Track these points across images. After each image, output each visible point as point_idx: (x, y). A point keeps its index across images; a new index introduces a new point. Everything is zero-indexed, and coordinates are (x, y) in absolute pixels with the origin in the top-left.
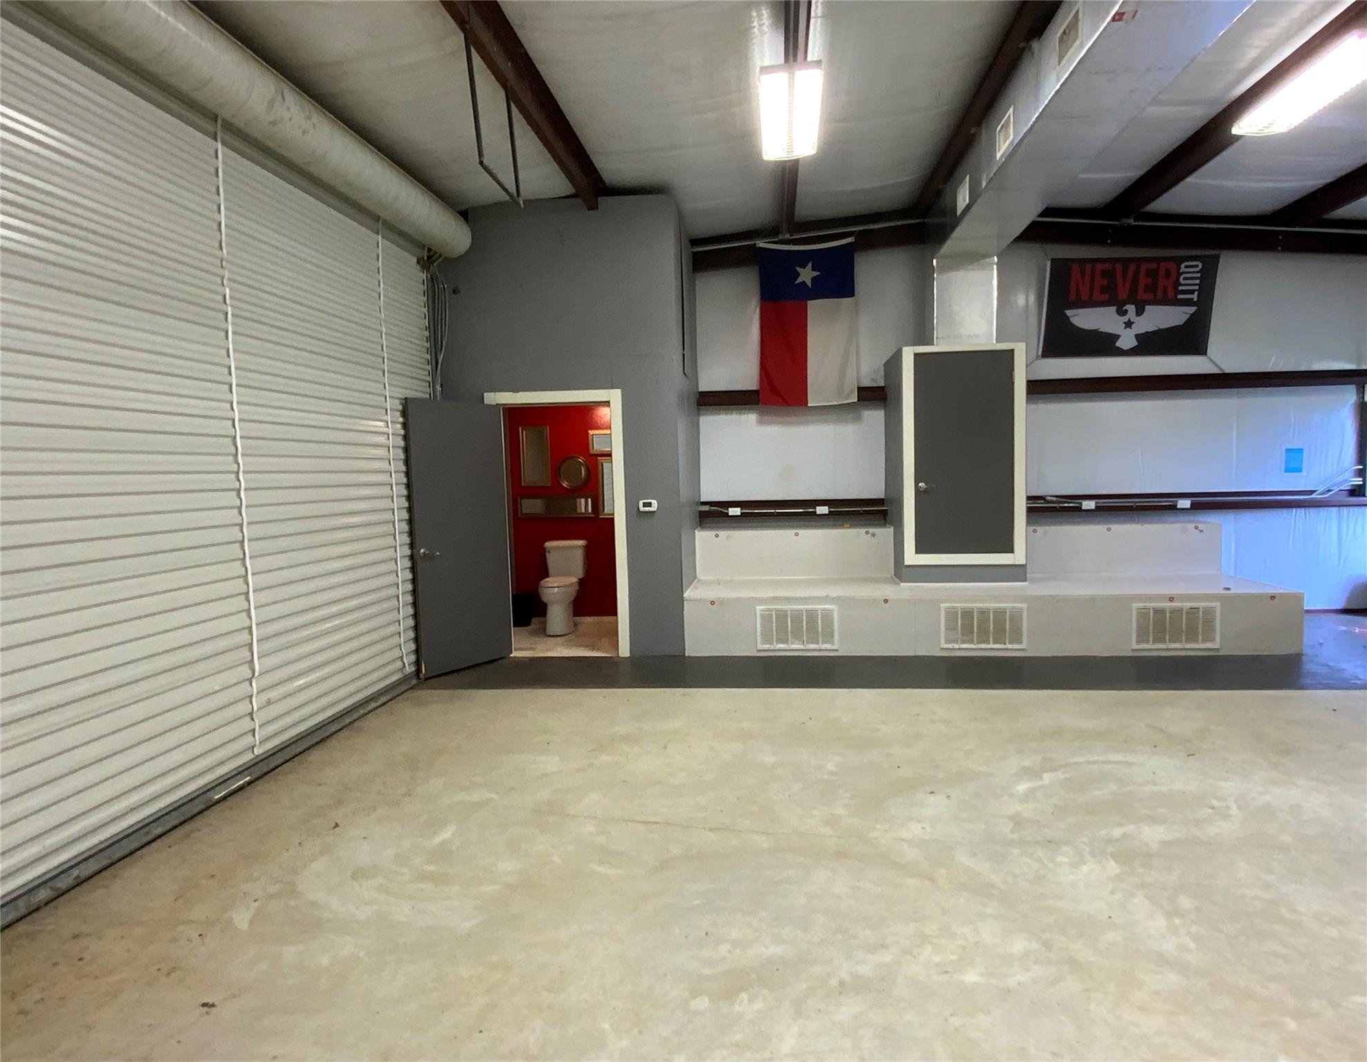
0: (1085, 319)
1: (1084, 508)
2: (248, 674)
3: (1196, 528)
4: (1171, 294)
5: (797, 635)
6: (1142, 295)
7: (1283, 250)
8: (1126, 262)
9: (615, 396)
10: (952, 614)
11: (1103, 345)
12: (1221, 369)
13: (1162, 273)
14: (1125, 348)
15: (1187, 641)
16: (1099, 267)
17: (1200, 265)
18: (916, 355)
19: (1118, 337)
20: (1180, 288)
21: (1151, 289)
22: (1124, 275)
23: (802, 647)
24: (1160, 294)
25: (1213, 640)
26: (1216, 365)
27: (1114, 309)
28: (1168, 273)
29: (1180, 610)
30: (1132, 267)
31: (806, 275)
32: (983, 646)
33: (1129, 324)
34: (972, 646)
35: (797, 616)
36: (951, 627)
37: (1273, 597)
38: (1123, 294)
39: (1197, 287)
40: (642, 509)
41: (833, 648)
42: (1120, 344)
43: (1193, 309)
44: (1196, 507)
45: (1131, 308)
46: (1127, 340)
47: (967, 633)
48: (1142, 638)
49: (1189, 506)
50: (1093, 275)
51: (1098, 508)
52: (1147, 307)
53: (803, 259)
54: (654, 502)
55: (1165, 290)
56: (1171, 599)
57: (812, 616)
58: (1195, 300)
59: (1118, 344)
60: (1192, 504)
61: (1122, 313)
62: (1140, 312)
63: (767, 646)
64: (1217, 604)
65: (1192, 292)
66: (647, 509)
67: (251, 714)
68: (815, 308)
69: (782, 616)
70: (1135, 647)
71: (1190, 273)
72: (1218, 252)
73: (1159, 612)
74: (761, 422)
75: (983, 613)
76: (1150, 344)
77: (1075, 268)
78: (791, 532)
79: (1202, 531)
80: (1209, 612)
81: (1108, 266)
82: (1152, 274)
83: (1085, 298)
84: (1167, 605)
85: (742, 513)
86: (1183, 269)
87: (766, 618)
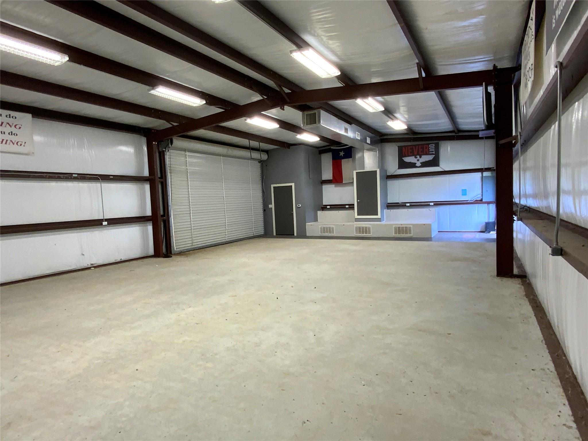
0: (408, 159)
1: (407, 205)
2: (226, 229)
3: (429, 210)
4: (428, 153)
5: (327, 232)
6: (420, 153)
7: (456, 140)
8: (415, 146)
9: (293, 185)
10: (356, 228)
11: (412, 165)
12: (444, 170)
13: (425, 148)
14: (418, 166)
15: (405, 234)
16: (409, 147)
17: (434, 145)
18: (356, 172)
19: (416, 163)
20: (430, 151)
21: (422, 152)
22: (416, 149)
23: (328, 234)
24: (425, 153)
25: (411, 234)
26: (443, 169)
27: (414, 157)
28: (426, 148)
29: (403, 227)
30: (417, 147)
31: (342, 154)
32: (363, 234)
33: (418, 160)
34: (361, 235)
35: (327, 228)
36: (356, 231)
37: (424, 225)
38: (416, 153)
39: (434, 150)
40: (298, 206)
41: (334, 234)
42: (417, 165)
43: (434, 156)
44: (434, 205)
45: (418, 157)
46: (418, 164)
47: (360, 232)
48: (396, 233)
49: (433, 205)
50: (408, 149)
51: (410, 205)
52: (422, 156)
53: (341, 150)
54: (300, 205)
55: (426, 152)
56: (402, 225)
57: (330, 228)
58: (434, 153)
59: (416, 165)
60: (434, 204)
61: (416, 158)
62: (420, 157)
63: (321, 234)
64: (411, 226)
65: (433, 152)
66: (299, 206)
67: (226, 235)
68: (344, 161)
69: (324, 228)
70: (394, 235)
71: (432, 147)
72: (438, 142)
73: (399, 228)
74: (335, 187)
75: (363, 228)
76: (425, 164)
77: (404, 148)
78: (337, 211)
79: (431, 211)
80: (410, 228)
81: (411, 147)
82: (423, 148)
83: (407, 154)
84: (401, 226)
85: (330, 208)
86: (430, 146)
87: (321, 228)
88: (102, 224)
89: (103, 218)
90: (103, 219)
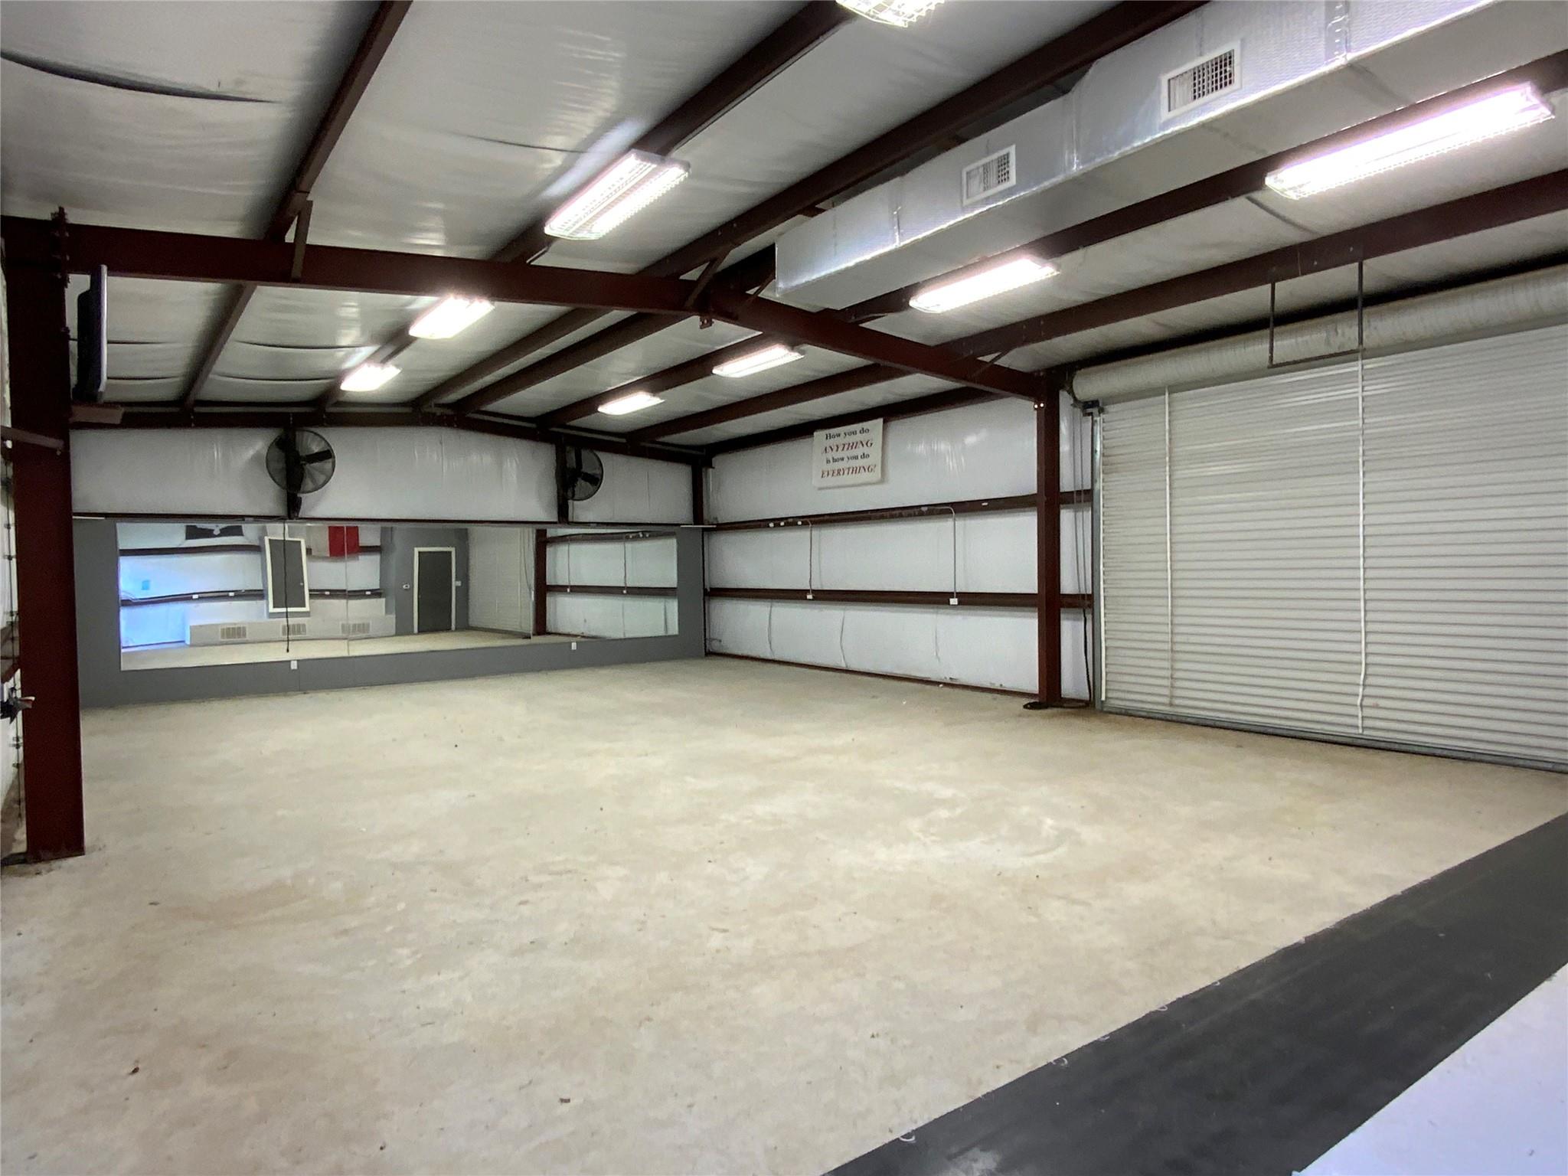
67: (1358, 707)
88: (948, 603)
89: (953, 591)
90: (953, 593)
